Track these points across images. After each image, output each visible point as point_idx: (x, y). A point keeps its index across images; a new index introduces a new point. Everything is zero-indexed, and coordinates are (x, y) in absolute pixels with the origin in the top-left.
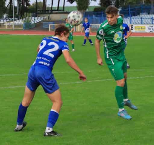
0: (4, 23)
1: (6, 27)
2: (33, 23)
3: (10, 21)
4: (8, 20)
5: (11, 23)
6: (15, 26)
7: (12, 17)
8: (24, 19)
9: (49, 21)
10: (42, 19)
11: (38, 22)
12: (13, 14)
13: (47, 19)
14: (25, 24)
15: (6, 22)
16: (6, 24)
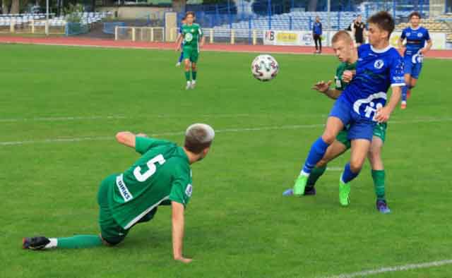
0: (29, 23)
1: (33, 29)
2: (85, 22)
3: (40, 19)
4: (37, 17)
5: (43, 22)
6: (51, 28)
7: (44, 11)
8: (68, 16)
9: (118, 21)
10: (103, 16)
11: (95, 23)
12: (45, 5)
13: (113, 17)
14: (69, 26)
15: (33, 21)
16: (32, 25)
